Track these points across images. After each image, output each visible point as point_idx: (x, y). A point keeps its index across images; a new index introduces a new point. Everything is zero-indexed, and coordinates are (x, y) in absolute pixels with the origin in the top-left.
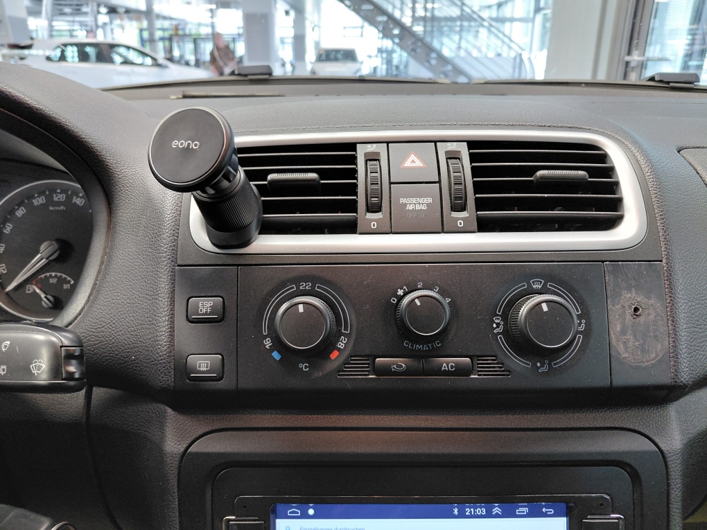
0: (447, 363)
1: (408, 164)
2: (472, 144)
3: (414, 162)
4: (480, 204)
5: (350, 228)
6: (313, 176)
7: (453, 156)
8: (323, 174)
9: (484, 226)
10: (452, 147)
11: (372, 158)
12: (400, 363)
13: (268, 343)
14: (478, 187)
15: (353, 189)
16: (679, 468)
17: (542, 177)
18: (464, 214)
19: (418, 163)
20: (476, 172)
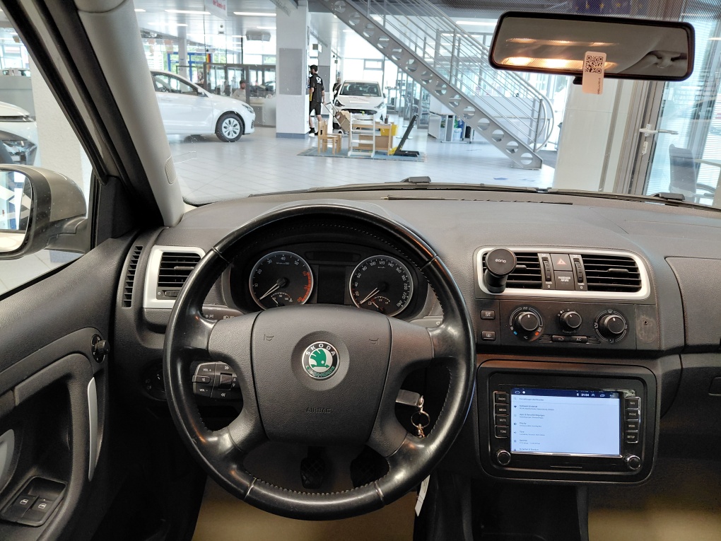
0: (579, 338)
1: (560, 263)
2: (583, 256)
3: (561, 262)
4: (589, 280)
5: (539, 287)
6: (524, 266)
7: (576, 260)
8: (528, 265)
9: (590, 288)
10: (576, 256)
11: (545, 259)
12: (561, 338)
13: (512, 328)
14: (588, 274)
15: (539, 272)
16: (661, 379)
17: (611, 271)
18: (582, 284)
19: (564, 263)
20: (586, 267)
